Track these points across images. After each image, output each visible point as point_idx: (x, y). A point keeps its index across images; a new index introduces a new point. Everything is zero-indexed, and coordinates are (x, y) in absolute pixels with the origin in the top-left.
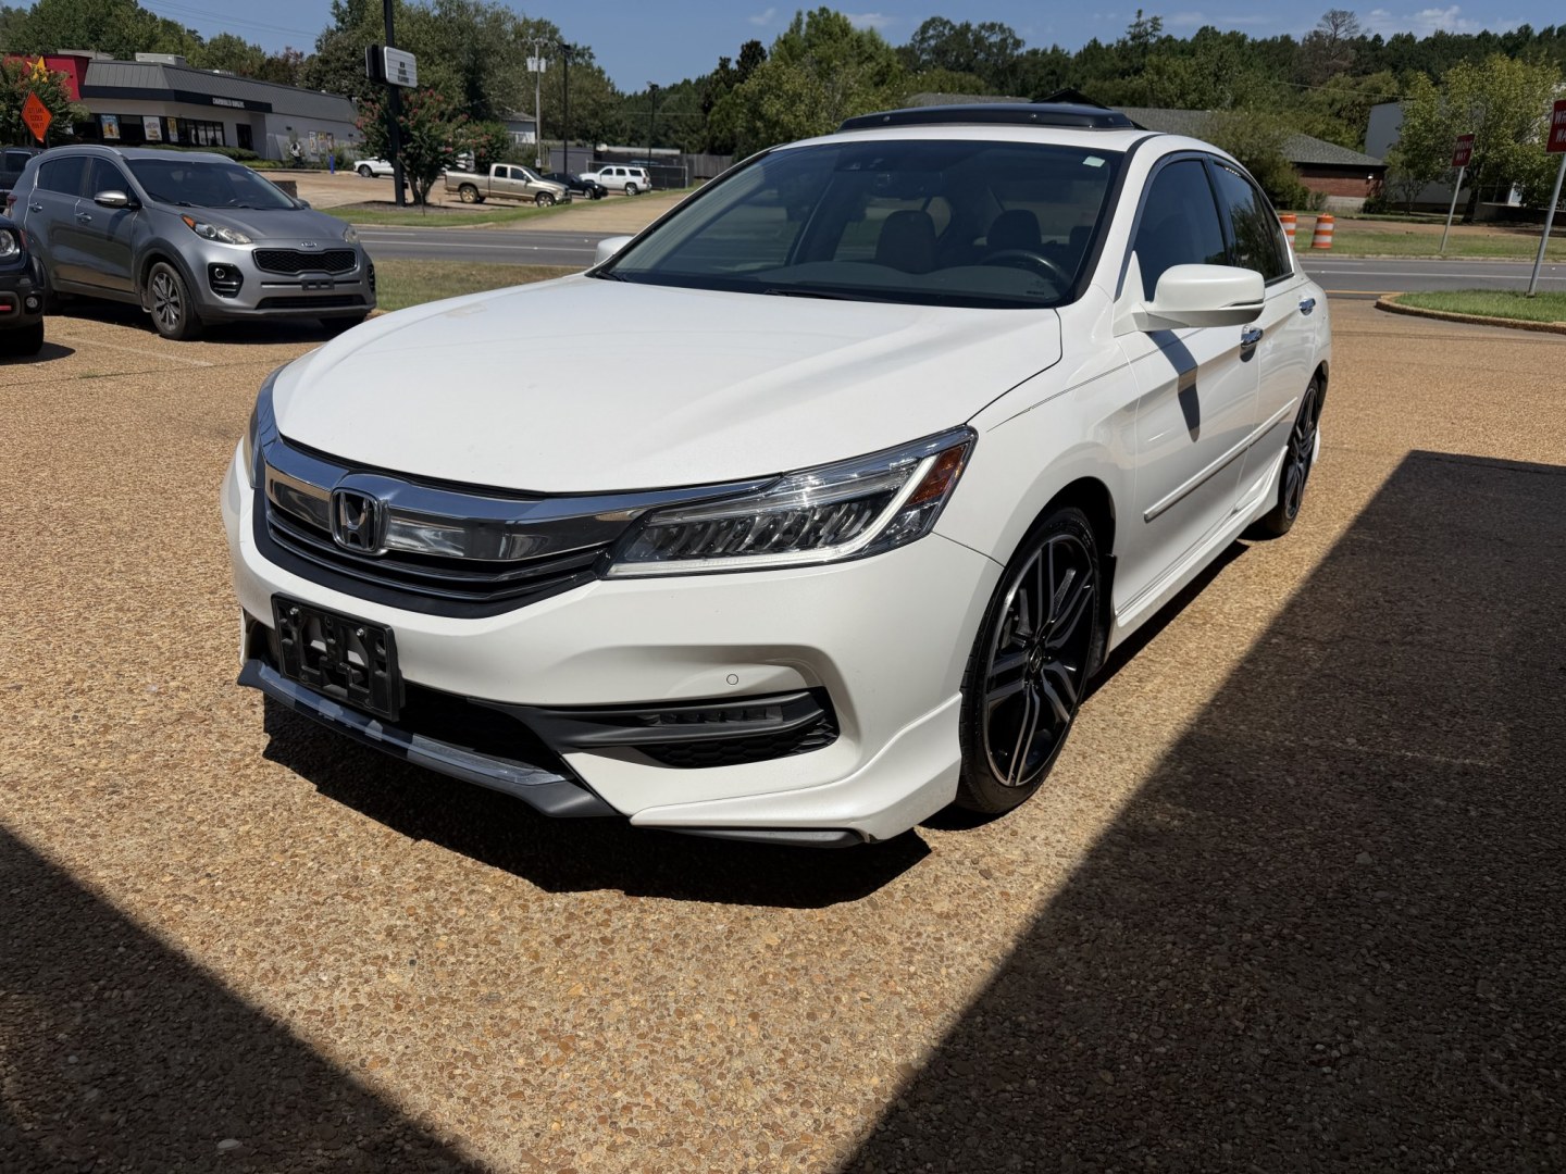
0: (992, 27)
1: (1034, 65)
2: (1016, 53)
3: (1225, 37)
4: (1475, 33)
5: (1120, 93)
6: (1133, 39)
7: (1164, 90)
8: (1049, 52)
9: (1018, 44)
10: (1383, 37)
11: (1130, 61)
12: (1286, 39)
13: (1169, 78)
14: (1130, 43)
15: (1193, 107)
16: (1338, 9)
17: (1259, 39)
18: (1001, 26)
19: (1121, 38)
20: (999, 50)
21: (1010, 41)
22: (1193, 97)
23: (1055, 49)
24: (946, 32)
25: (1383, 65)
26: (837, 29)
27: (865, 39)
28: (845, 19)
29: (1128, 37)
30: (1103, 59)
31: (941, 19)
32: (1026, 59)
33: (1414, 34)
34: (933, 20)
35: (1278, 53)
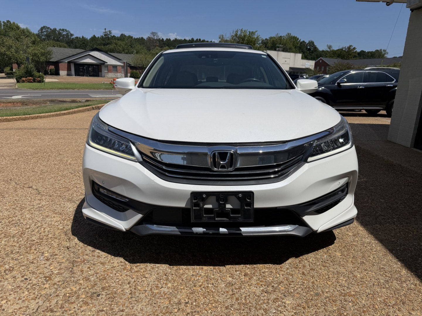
0: (63, 30)
1: (78, 41)
2: (72, 37)
3: (127, 37)
4: (183, 39)
5: (107, 49)
6: (105, 35)
7: (118, 49)
8: (81, 37)
9: (72, 35)
10: (164, 39)
11: (105, 41)
12: (142, 38)
13: (119, 46)
14: (104, 37)
15: (127, 53)
16: (154, 32)
17: (136, 38)
18: (66, 30)
19: (101, 35)
20: (67, 36)
21: (69, 35)
22: (126, 51)
23: (83, 37)
24: (49, 30)
25: (165, 46)
26: (15, 27)
27: (25, 31)
28: (17, 24)
29: (103, 35)
30: (98, 40)
31: (46, 27)
32: (75, 39)
33: (171, 39)
34: (44, 27)
35: (141, 41)
